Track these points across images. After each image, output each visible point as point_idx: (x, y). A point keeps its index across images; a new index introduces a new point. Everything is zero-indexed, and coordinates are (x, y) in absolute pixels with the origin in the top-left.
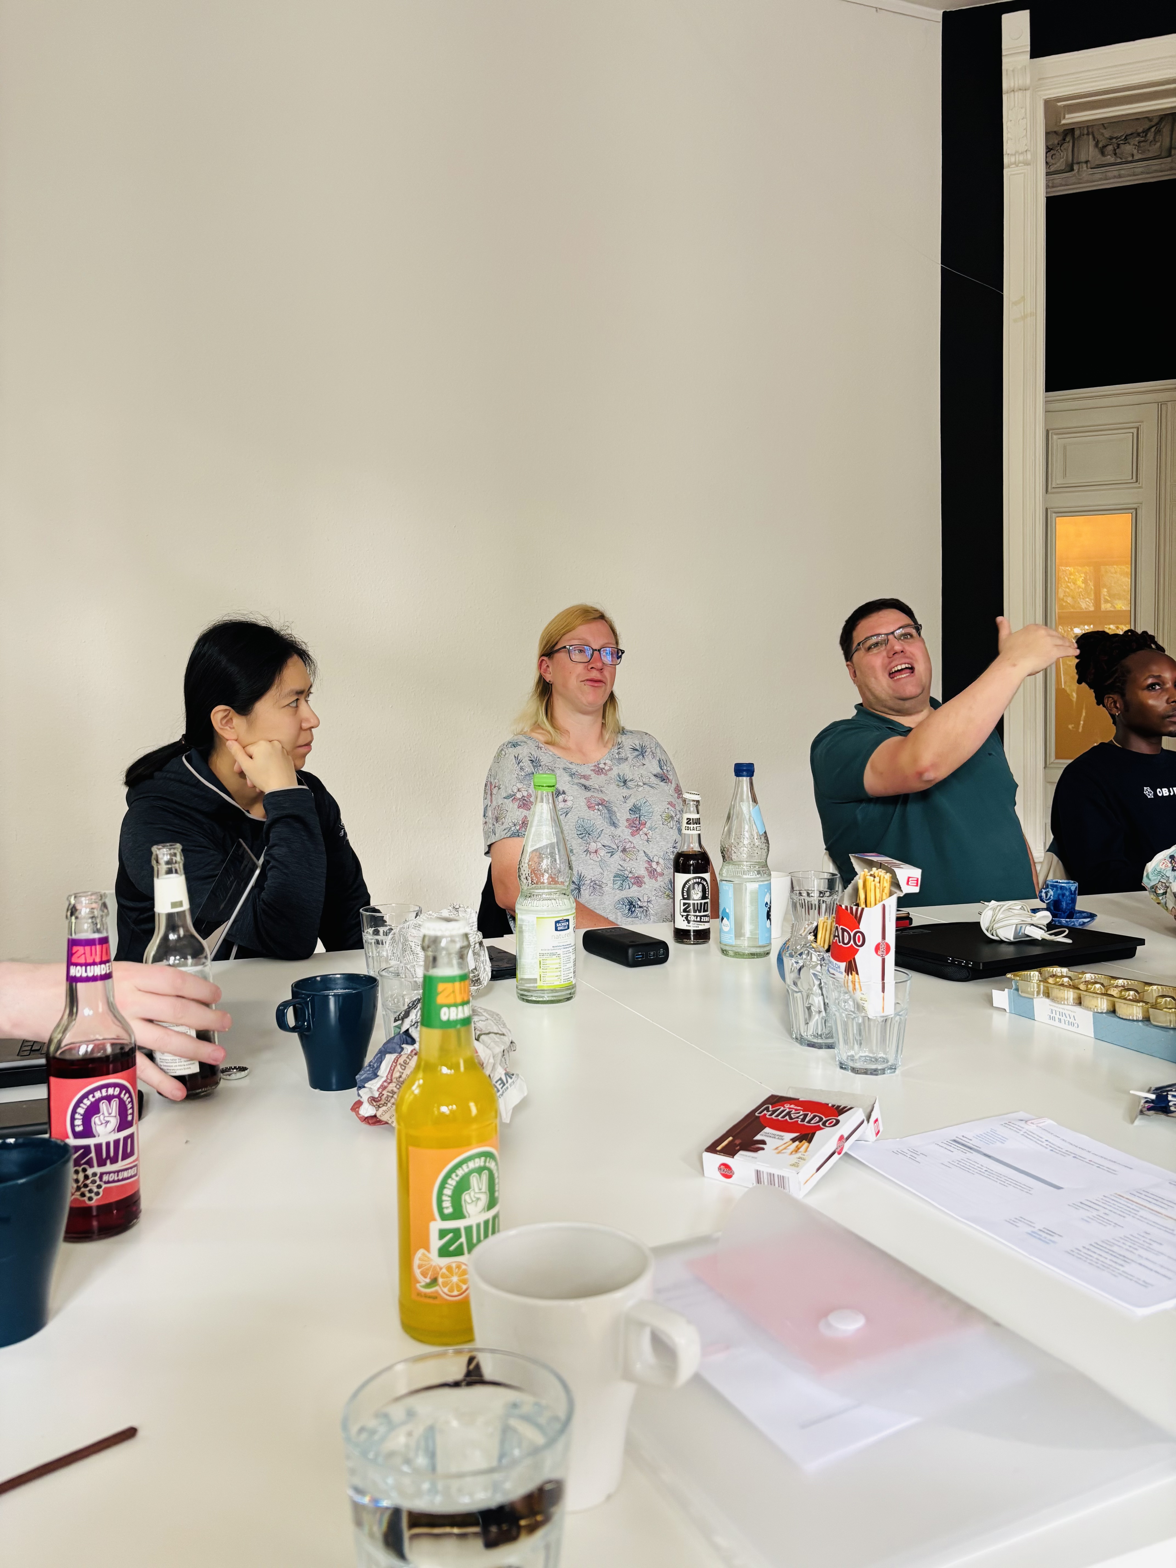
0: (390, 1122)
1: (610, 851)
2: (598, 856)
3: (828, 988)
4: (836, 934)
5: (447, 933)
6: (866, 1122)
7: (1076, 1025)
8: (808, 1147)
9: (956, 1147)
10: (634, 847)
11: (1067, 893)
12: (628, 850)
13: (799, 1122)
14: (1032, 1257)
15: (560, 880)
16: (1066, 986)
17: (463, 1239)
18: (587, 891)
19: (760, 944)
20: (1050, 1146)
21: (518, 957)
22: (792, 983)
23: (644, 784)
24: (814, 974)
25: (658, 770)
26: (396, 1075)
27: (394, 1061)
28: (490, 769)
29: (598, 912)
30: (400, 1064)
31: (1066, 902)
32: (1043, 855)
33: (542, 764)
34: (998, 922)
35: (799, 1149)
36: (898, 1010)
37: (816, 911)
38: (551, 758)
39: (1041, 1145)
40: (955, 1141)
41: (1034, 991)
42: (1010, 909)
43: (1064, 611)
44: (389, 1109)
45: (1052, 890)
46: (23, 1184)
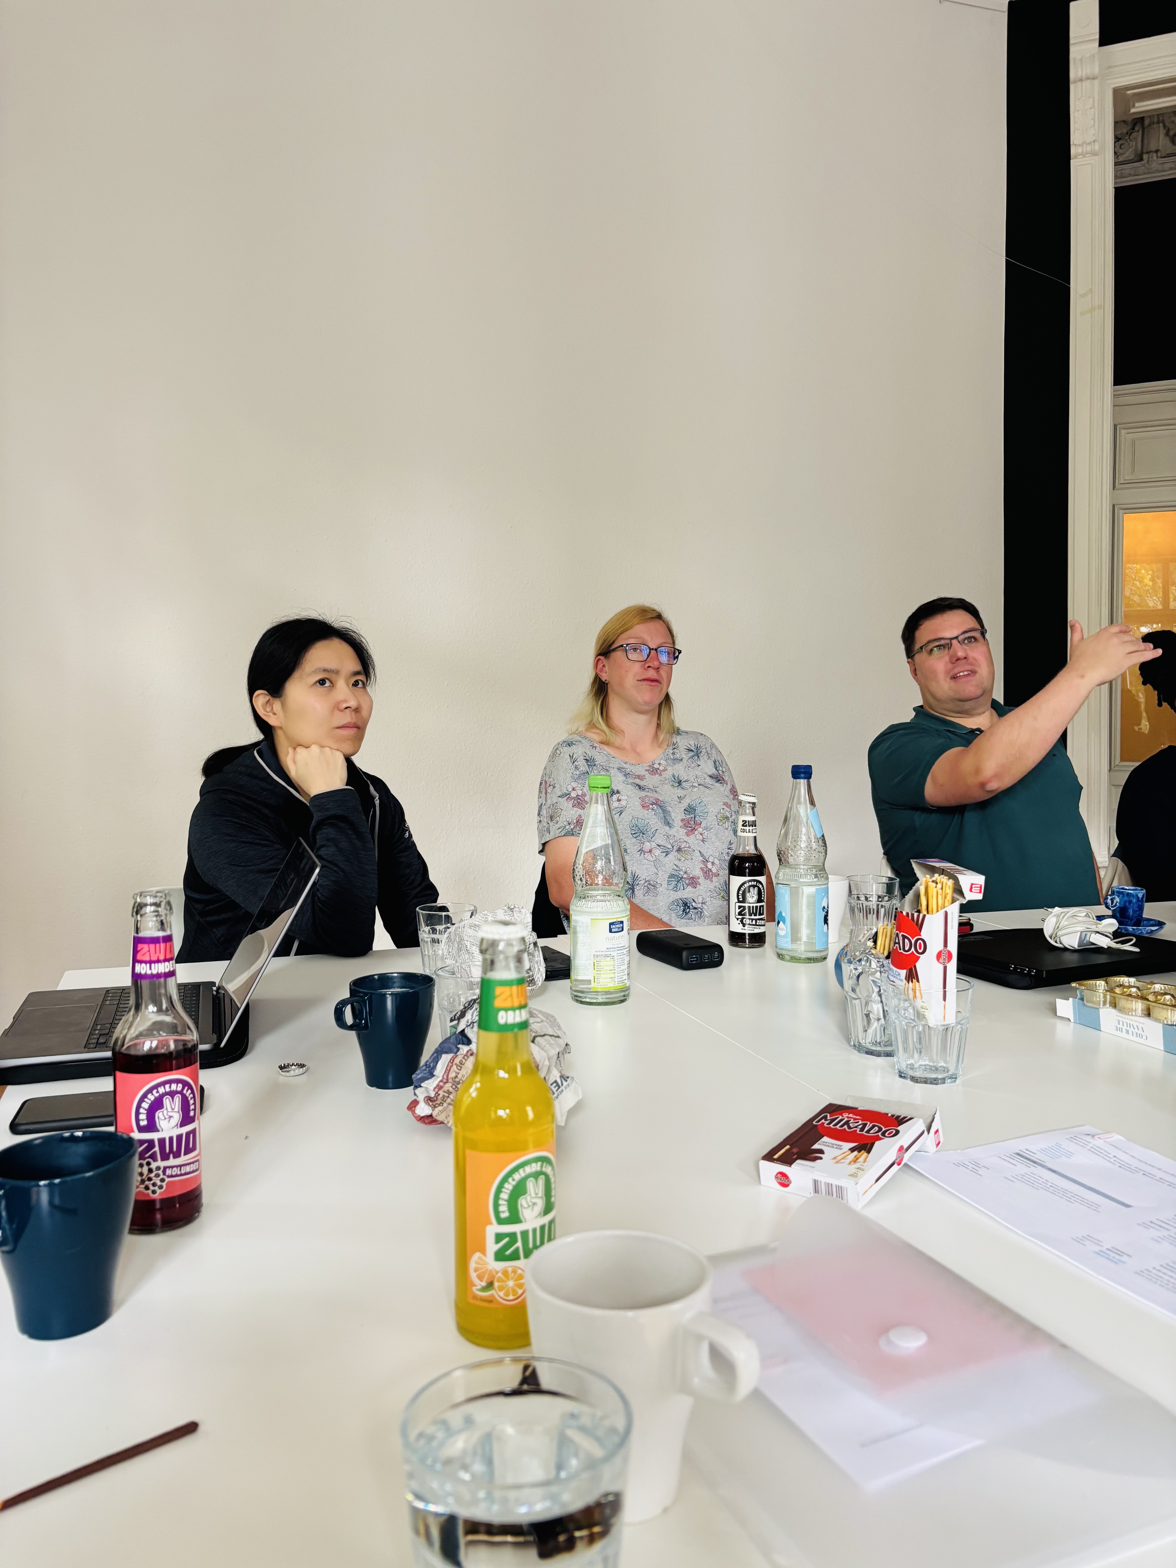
0: (446, 1122)
1: (665, 850)
2: (653, 855)
3: (888, 995)
4: (897, 941)
5: (505, 937)
6: (926, 1133)
7: (1144, 1037)
8: (867, 1157)
9: (1019, 1161)
10: (689, 847)
11: (1134, 901)
12: (683, 850)
13: (858, 1132)
14: (1100, 1278)
15: (615, 881)
16: (1134, 997)
17: (519, 1244)
18: (641, 892)
19: (817, 948)
20: (1118, 1162)
21: (572, 958)
22: (851, 989)
23: (699, 785)
24: (873, 981)
25: (714, 771)
26: (452, 1075)
27: (450, 1061)
28: (545, 768)
29: (651, 913)
30: (456, 1064)
31: (1133, 910)
32: (1107, 859)
33: (596, 763)
34: (1062, 929)
35: (857, 1159)
36: (959, 1019)
37: (875, 916)
38: (605, 757)
39: (1109, 1161)
40: (1018, 1154)
41: (1100, 1001)
42: (1075, 916)
43: (1131, 609)
44: (444, 1110)
45: (1118, 896)
46: (90, 1177)
